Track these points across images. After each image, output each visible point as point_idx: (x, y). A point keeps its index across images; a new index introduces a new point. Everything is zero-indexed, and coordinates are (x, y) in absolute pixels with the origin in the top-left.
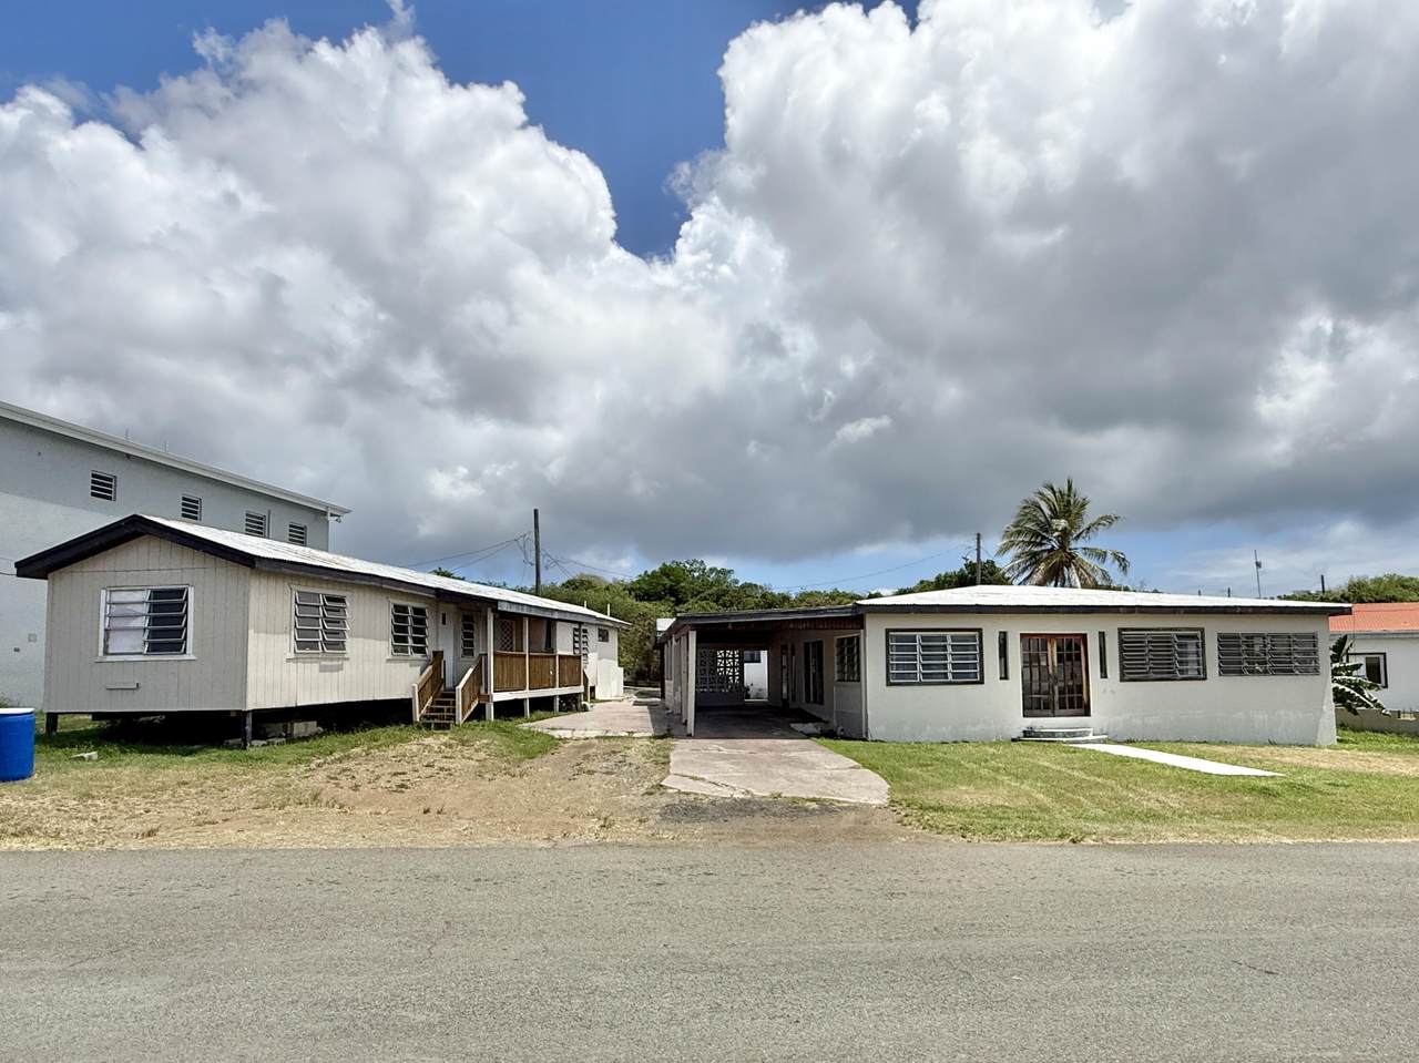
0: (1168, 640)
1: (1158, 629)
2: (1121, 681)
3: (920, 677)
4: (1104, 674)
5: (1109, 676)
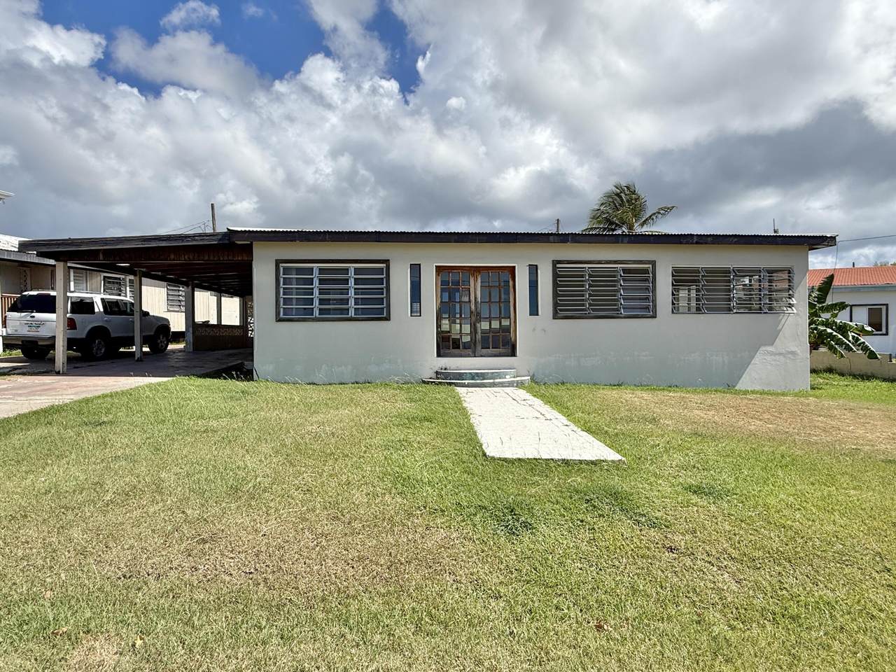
0: (613, 274)
1: (599, 262)
2: (554, 318)
3: (316, 313)
4: (534, 311)
5: (540, 313)
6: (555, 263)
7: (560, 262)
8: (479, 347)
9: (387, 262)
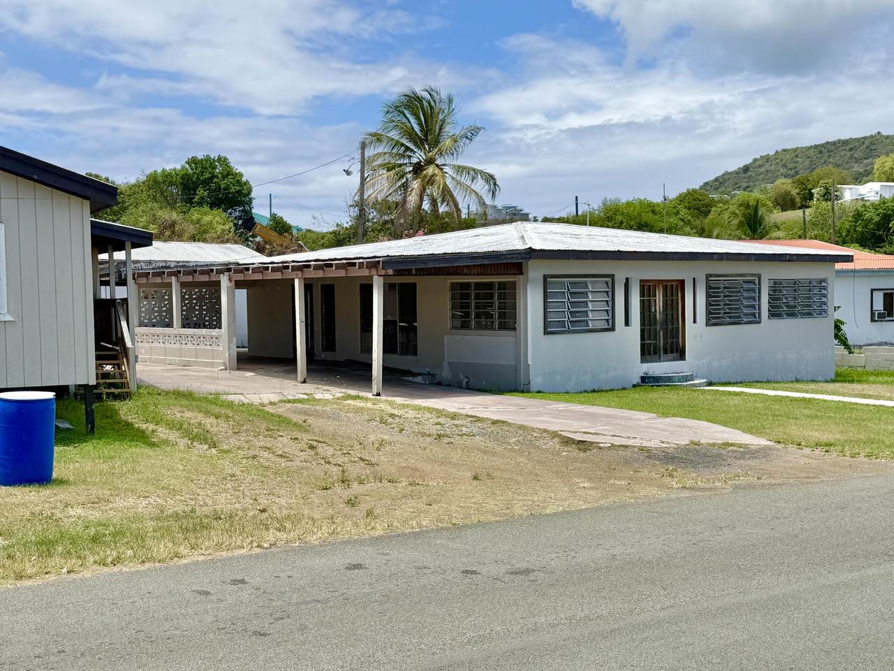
0: (738, 285)
1: (732, 276)
2: (706, 325)
3: (568, 325)
4: (695, 319)
5: (698, 321)
6: (708, 276)
7: (711, 276)
8: (662, 352)
9: (612, 276)
